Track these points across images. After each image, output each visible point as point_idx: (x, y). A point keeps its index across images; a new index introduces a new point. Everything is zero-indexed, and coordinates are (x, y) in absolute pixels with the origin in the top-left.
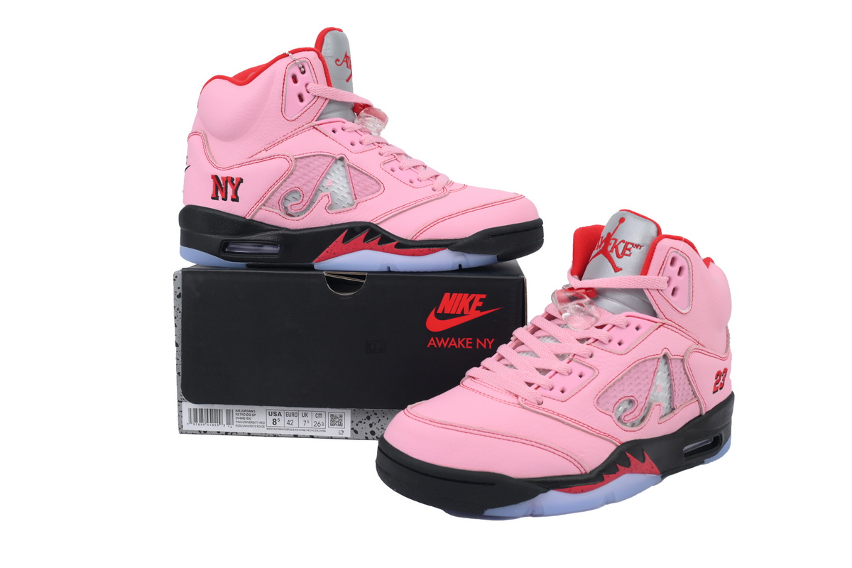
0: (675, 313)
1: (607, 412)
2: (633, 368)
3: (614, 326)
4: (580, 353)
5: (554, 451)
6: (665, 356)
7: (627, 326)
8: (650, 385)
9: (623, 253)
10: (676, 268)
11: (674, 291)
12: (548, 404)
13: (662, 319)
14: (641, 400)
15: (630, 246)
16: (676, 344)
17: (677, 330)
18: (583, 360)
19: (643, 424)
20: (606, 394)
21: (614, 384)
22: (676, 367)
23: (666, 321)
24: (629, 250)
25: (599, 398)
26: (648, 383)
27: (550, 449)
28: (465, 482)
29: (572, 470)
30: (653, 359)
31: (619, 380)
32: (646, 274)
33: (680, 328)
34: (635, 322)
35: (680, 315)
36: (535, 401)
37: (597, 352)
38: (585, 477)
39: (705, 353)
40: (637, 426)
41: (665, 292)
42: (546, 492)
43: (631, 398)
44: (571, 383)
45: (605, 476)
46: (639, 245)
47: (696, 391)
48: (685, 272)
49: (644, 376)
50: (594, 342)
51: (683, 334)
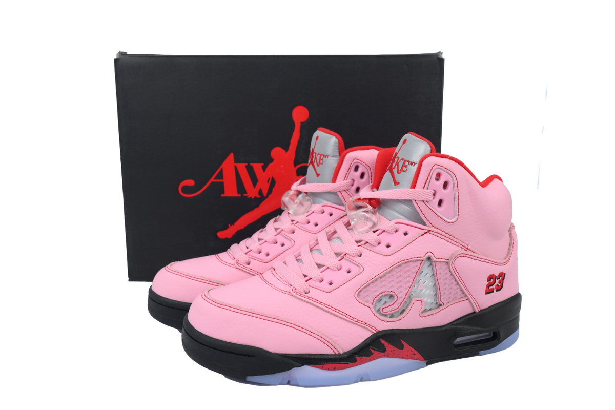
0: (441, 221)
1: (366, 304)
2: (397, 267)
3: (384, 231)
4: (350, 253)
5: (310, 333)
6: (429, 259)
7: (397, 231)
8: (411, 284)
9: (402, 170)
10: (441, 182)
11: (440, 203)
12: (314, 293)
13: (428, 226)
14: (401, 296)
15: (407, 163)
16: (441, 248)
17: (443, 237)
18: (352, 258)
19: (401, 316)
20: (368, 288)
21: (376, 280)
22: (442, 270)
23: (432, 229)
24: (406, 167)
25: (360, 291)
26: (409, 281)
27: (306, 331)
28: (231, 353)
29: (325, 350)
30: (417, 261)
31: (382, 276)
32: (414, 188)
33: (447, 235)
34: (403, 228)
35: (447, 224)
36: (302, 290)
37: (366, 252)
38: (338, 357)
39: (474, 258)
40: (396, 317)
41: (429, 203)
42: (300, 366)
43: (392, 293)
44: (339, 277)
45: (357, 358)
46: (413, 163)
47: (465, 291)
48: (450, 186)
49: (406, 275)
50: (365, 244)
51: (450, 240)
